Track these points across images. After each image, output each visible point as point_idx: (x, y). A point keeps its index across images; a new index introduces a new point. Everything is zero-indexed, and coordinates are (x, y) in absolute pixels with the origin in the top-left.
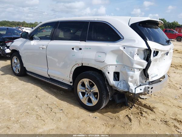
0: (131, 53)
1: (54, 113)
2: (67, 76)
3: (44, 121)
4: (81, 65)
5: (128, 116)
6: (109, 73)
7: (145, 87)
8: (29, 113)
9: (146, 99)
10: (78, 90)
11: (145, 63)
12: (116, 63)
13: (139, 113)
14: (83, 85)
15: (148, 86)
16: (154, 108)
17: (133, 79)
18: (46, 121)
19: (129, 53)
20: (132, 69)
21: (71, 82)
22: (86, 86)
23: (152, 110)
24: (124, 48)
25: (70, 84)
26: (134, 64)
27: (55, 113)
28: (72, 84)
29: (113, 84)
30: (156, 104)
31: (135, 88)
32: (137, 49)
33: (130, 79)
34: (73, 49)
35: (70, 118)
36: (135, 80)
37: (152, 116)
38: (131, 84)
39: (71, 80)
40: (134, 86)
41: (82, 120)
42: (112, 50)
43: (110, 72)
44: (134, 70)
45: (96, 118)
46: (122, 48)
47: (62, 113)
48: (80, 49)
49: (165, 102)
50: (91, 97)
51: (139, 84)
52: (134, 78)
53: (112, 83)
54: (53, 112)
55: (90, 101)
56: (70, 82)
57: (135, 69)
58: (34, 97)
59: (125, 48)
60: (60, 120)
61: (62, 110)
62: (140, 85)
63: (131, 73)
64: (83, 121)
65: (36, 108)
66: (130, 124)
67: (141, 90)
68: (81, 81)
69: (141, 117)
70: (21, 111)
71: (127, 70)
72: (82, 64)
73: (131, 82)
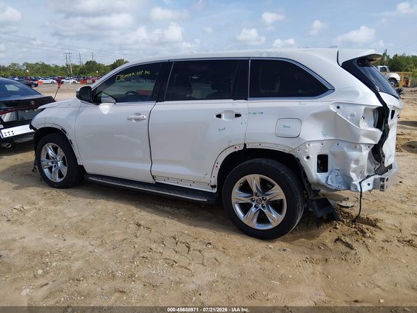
0: (352, 115)
1: (197, 253)
2: (206, 175)
3: (186, 268)
4: (242, 148)
5: (341, 240)
6: (308, 158)
7: (375, 180)
8: (147, 258)
9: (352, 206)
10: (233, 201)
11: (379, 133)
12: (322, 138)
13: (358, 232)
14: (246, 188)
15: (378, 176)
16: (376, 220)
17: (357, 164)
18: (191, 267)
19: (349, 117)
20: (356, 146)
21: (213, 187)
22: (255, 190)
23: (374, 226)
24: (338, 107)
25: (210, 190)
26: (361, 137)
27: (200, 251)
28: (215, 191)
29: (318, 179)
30: (375, 214)
31: (360, 183)
32: (363, 107)
33: (353, 166)
34: (219, 116)
35: (235, 257)
36: (361, 166)
37: (379, 236)
38: (353, 175)
39: (214, 181)
40: (358, 178)
41: (260, 257)
42: (314, 112)
43: (311, 156)
44: (361, 148)
45: (284, 250)
46: (333, 109)
47: (212, 250)
48: (238, 115)
49: (388, 209)
50: (265, 211)
51: (366, 174)
52: (361, 164)
53: (315, 177)
54: (194, 250)
55: (262, 219)
56: (211, 186)
57: (362, 146)
58: (133, 226)
59: (341, 107)
60: (217, 263)
61: (210, 244)
62: (368, 177)
63: (354, 154)
64: (264, 258)
65: (154, 246)
66: (353, 252)
67: (369, 184)
68: (241, 180)
69: (364, 239)
70: (124, 256)
71: (345, 149)
72: (245, 145)
73: (354, 172)
